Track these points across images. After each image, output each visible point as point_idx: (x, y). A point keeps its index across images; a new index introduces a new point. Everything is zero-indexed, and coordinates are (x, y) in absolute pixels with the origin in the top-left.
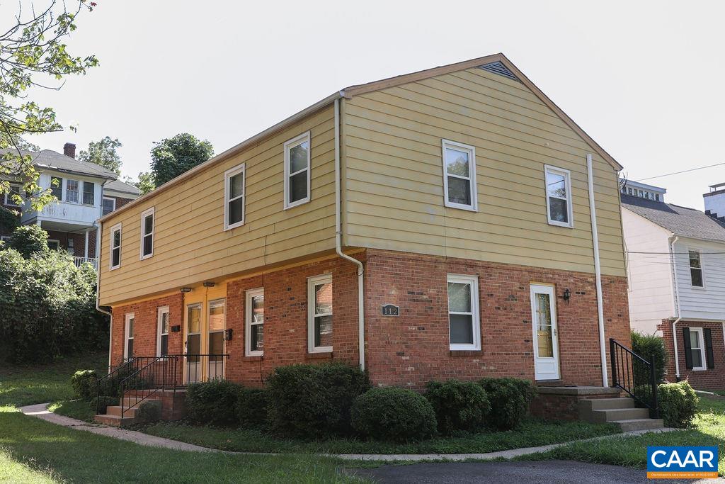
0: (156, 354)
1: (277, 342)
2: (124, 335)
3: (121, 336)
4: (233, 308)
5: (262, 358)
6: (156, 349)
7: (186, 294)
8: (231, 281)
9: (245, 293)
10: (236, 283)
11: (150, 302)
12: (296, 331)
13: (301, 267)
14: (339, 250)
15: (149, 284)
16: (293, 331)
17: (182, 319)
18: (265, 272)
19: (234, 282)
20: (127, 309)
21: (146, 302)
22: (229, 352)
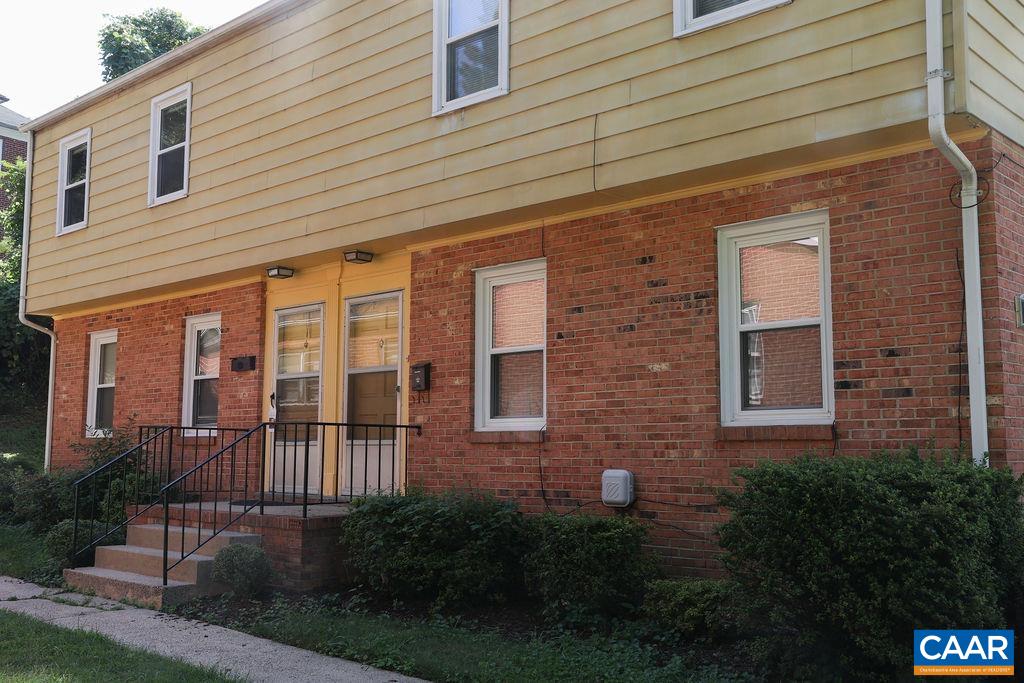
0: (180, 421)
1: (600, 396)
2: (86, 378)
3: (82, 381)
4: (435, 314)
5: (544, 437)
6: (180, 410)
7: (274, 285)
8: (425, 247)
9: (473, 274)
10: (446, 253)
11: (164, 306)
12: (677, 366)
13: (694, 199)
14: (937, 124)
15: (171, 260)
16: (664, 366)
17: (262, 343)
18: (550, 221)
19: (434, 251)
20: (93, 323)
21: (152, 305)
22: (420, 420)
